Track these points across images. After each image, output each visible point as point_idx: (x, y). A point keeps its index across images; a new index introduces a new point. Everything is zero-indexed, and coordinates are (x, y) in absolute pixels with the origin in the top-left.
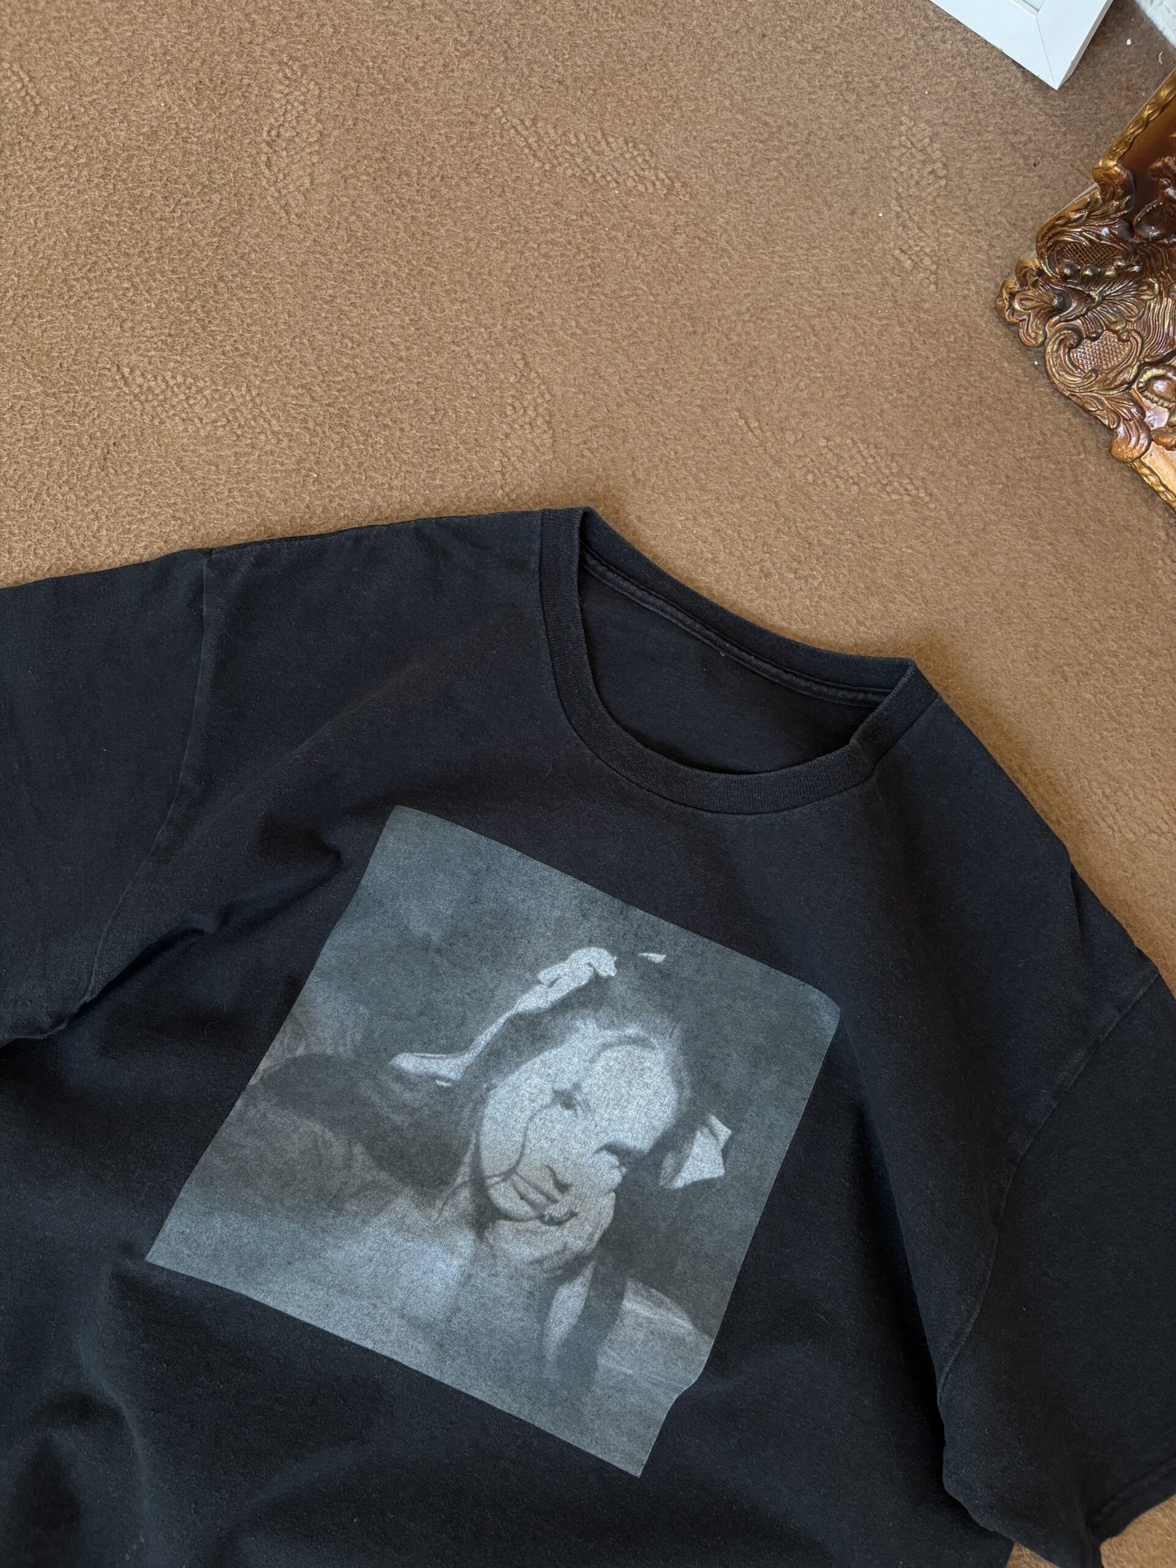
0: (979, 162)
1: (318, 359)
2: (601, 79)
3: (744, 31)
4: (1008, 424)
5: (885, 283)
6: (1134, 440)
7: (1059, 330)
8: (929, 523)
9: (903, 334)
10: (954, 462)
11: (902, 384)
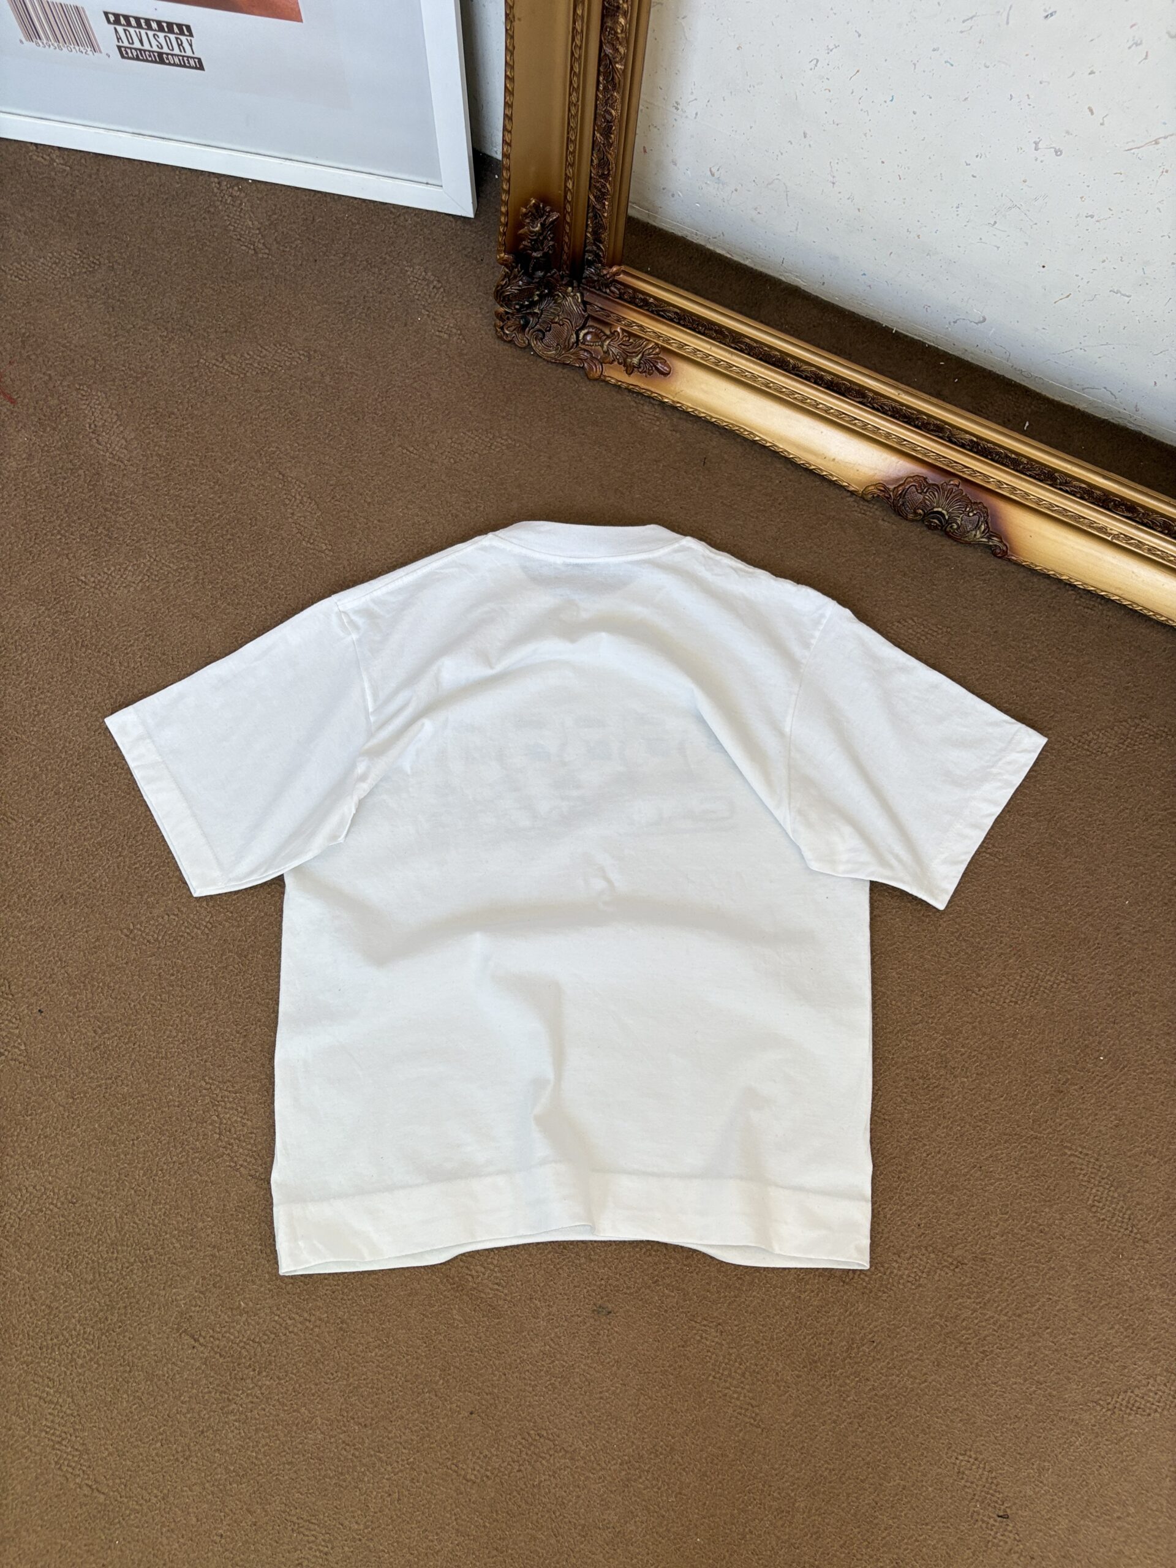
0: (454, 272)
1: (177, 525)
2: (246, 320)
3: (304, 263)
4: (533, 388)
5: (439, 351)
6: (594, 367)
7: (532, 334)
8: (520, 454)
9: (461, 370)
10: (517, 418)
11: (473, 394)
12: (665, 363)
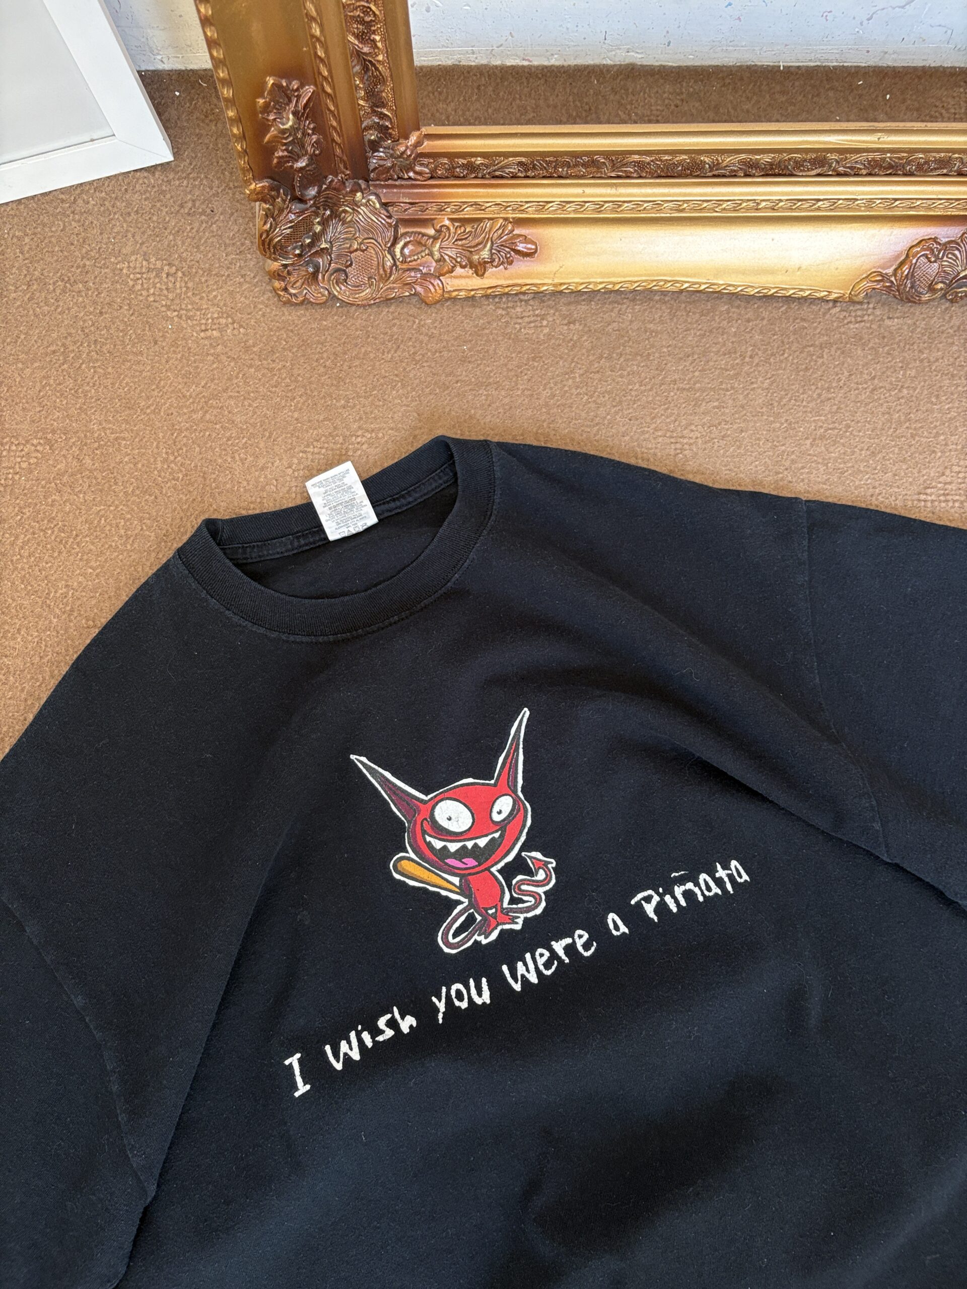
0: (183, 243)
4: (363, 350)
5: (217, 356)
6: (431, 287)
7: (329, 280)
9: (258, 369)
10: (363, 400)
12: (526, 239)
